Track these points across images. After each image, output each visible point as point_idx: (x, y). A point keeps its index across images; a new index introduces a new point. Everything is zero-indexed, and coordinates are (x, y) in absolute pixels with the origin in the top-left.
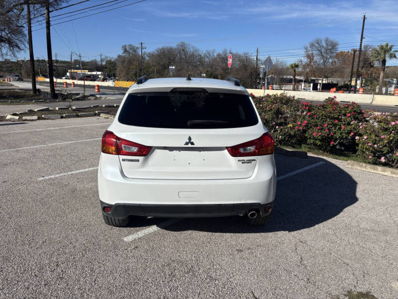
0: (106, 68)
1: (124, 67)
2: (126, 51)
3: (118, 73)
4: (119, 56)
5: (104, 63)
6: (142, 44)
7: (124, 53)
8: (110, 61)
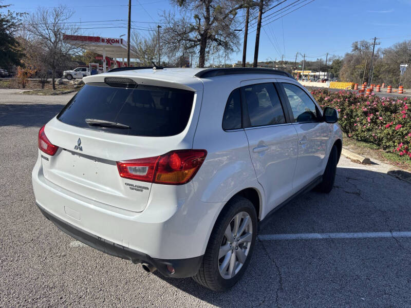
0: (332, 68)
1: (349, 67)
2: (356, 48)
3: (341, 74)
4: (347, 55)
5: (331, 63)
6: (375, 39)
7: (354, 50)
8: (338, 60)
